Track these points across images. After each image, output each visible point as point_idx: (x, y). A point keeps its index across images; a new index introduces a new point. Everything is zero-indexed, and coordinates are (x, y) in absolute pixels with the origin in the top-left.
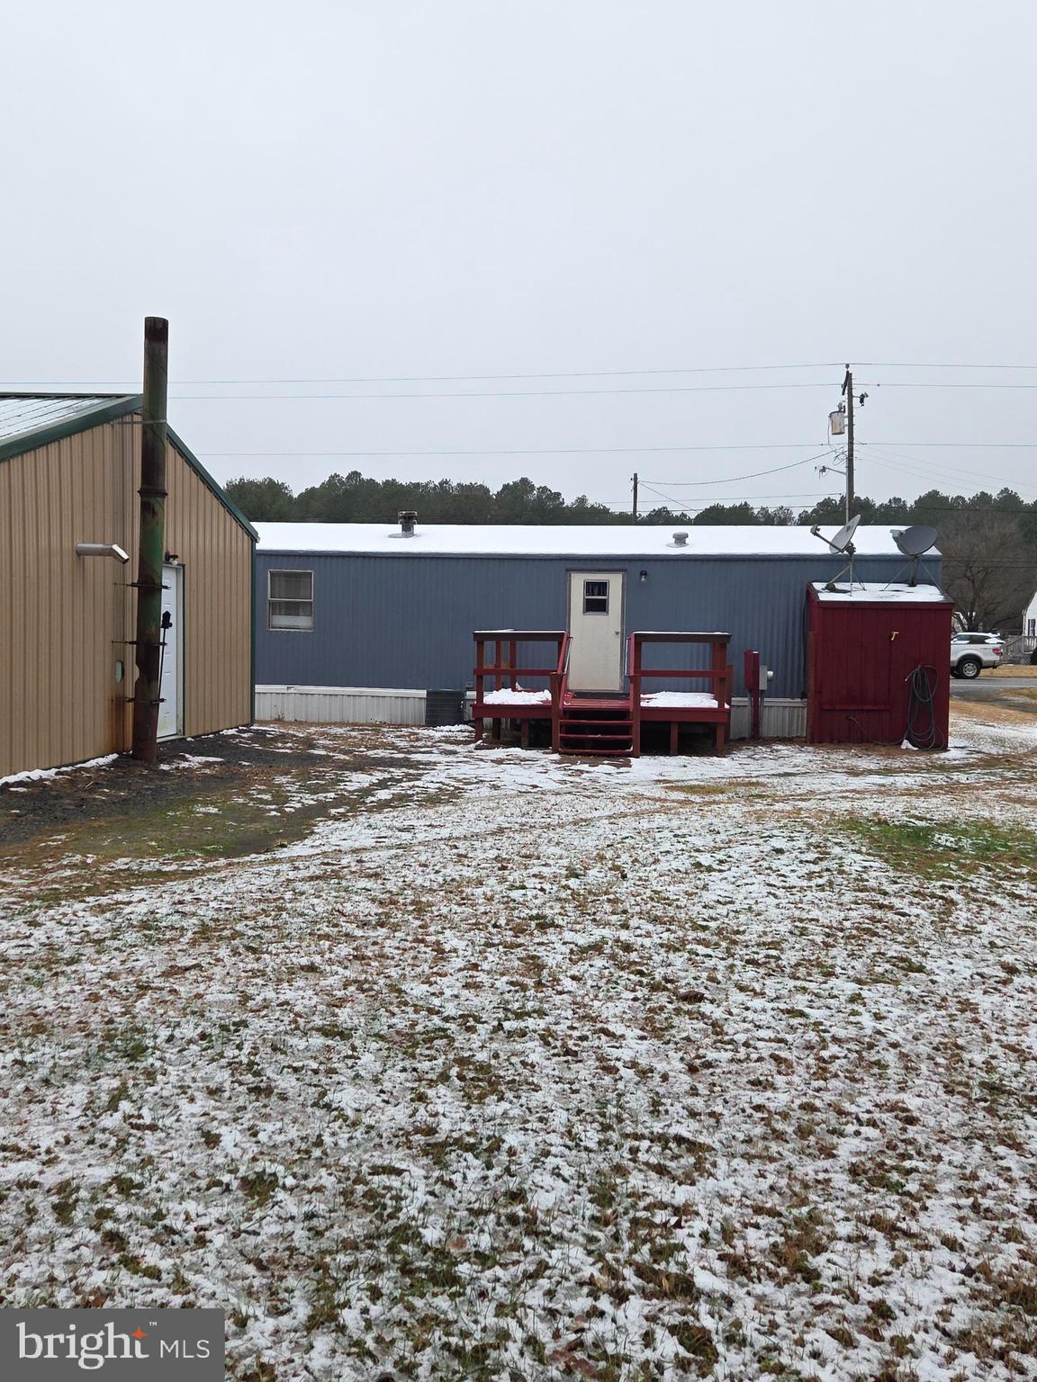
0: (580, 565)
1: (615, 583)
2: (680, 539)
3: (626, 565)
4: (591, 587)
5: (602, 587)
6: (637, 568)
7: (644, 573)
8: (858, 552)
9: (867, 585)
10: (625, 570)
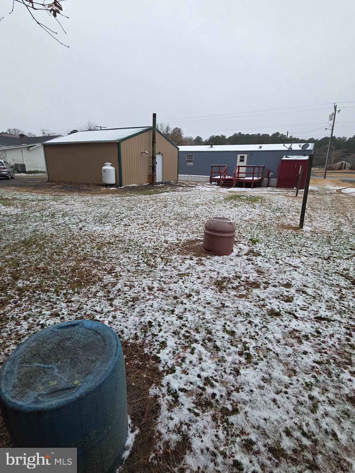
0: (240, 153)
1: (246, 156)
2: (260, 147)
3: (248, 153)
4: (241, 157)
5: (243, 157)
6: (250, 153)
7: (251, 154)
8: (293, 149)
9: (294, 156)
10: (247, 154)
